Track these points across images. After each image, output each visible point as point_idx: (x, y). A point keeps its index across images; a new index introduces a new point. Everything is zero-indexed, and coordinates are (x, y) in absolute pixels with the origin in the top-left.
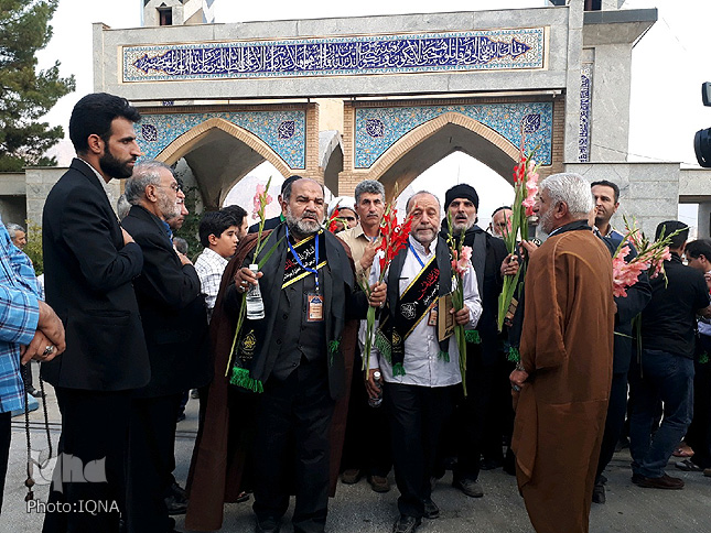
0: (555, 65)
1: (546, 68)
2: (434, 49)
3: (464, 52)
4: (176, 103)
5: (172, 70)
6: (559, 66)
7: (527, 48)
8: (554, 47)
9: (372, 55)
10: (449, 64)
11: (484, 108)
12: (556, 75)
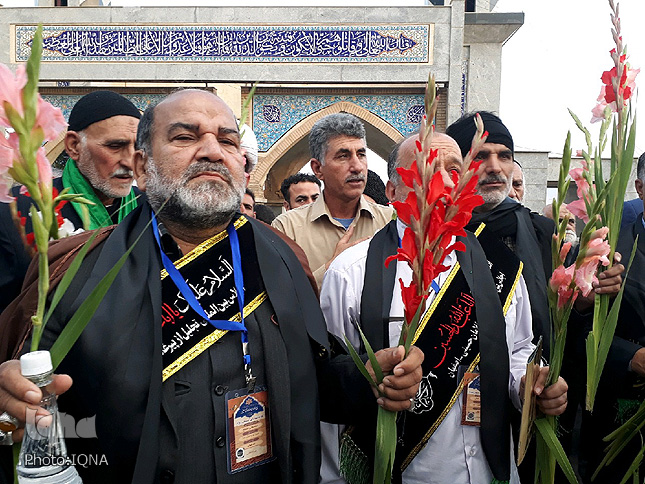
0: (439, 59)
1: (430, 63)
2: (328, 41)
3: (355, 45)
4: (72, 84)
5: (67, 51)
6: (443, 61)
7: (414, 44)
8: (438, 44)
9: (269, 43)
10: (341, 55)
11: (374, 98)
12: (441, 69)
